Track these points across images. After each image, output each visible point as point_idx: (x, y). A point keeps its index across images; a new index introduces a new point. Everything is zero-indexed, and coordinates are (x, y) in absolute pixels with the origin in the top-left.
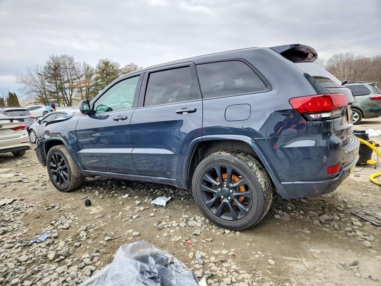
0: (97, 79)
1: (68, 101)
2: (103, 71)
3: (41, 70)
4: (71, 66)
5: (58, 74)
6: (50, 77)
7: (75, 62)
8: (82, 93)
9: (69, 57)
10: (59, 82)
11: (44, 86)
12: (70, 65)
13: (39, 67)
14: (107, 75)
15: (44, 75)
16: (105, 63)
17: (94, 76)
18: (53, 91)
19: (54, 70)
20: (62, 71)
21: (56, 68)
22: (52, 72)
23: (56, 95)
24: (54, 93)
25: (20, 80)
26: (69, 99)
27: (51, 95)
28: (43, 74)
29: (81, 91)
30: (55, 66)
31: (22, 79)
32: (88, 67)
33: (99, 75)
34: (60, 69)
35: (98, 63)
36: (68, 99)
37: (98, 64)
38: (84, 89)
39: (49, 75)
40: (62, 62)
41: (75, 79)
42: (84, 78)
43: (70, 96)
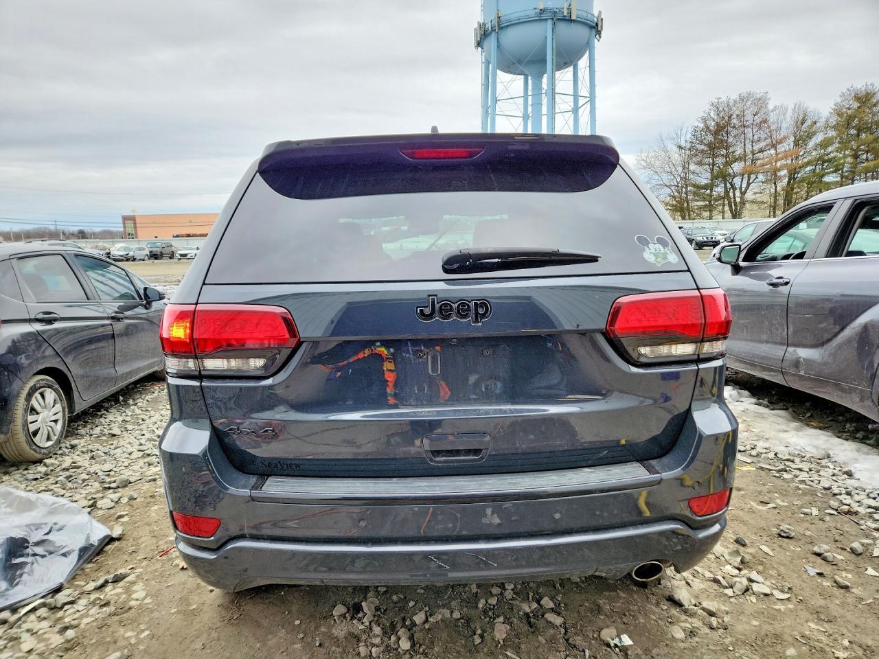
0: (825, 144)
1: (736, 205)
2: (850, 118)
3: (686, 138)
4: (758, 119)
5: (722, 141)
6: (702, 151)
7: (771, 107)
8: (775, 184)
9: (758, 96)
10: (720, 161)
11: (686, 174)
12: (756, 117)
13: (684, 132)
14: (859, 130)
15: (690, 149)
16: (859, 98)
17: (819, 138)
18: (704, 182)
19: (716, 133)
20: (734, 132)
21: (720, 128)
22: (710, 138)
23: (708, 191)
24: (706, 187)
25: (643, 163)
26: (738, 200)
27: (695, 194)
28: (688, 145)
29: (775, 179)
30: (718, 124)
31: (646, 161)
32: (805, 115)
33: (832, 133)
34: (730, 129)
35: (839, 100)
36: (735, 200)
37: (835, 105)
38: (784, 172)
39: (702, 147)
40: (738, 112)
41: (761, 151)
42: (788, 145)
43: (741, 193)
